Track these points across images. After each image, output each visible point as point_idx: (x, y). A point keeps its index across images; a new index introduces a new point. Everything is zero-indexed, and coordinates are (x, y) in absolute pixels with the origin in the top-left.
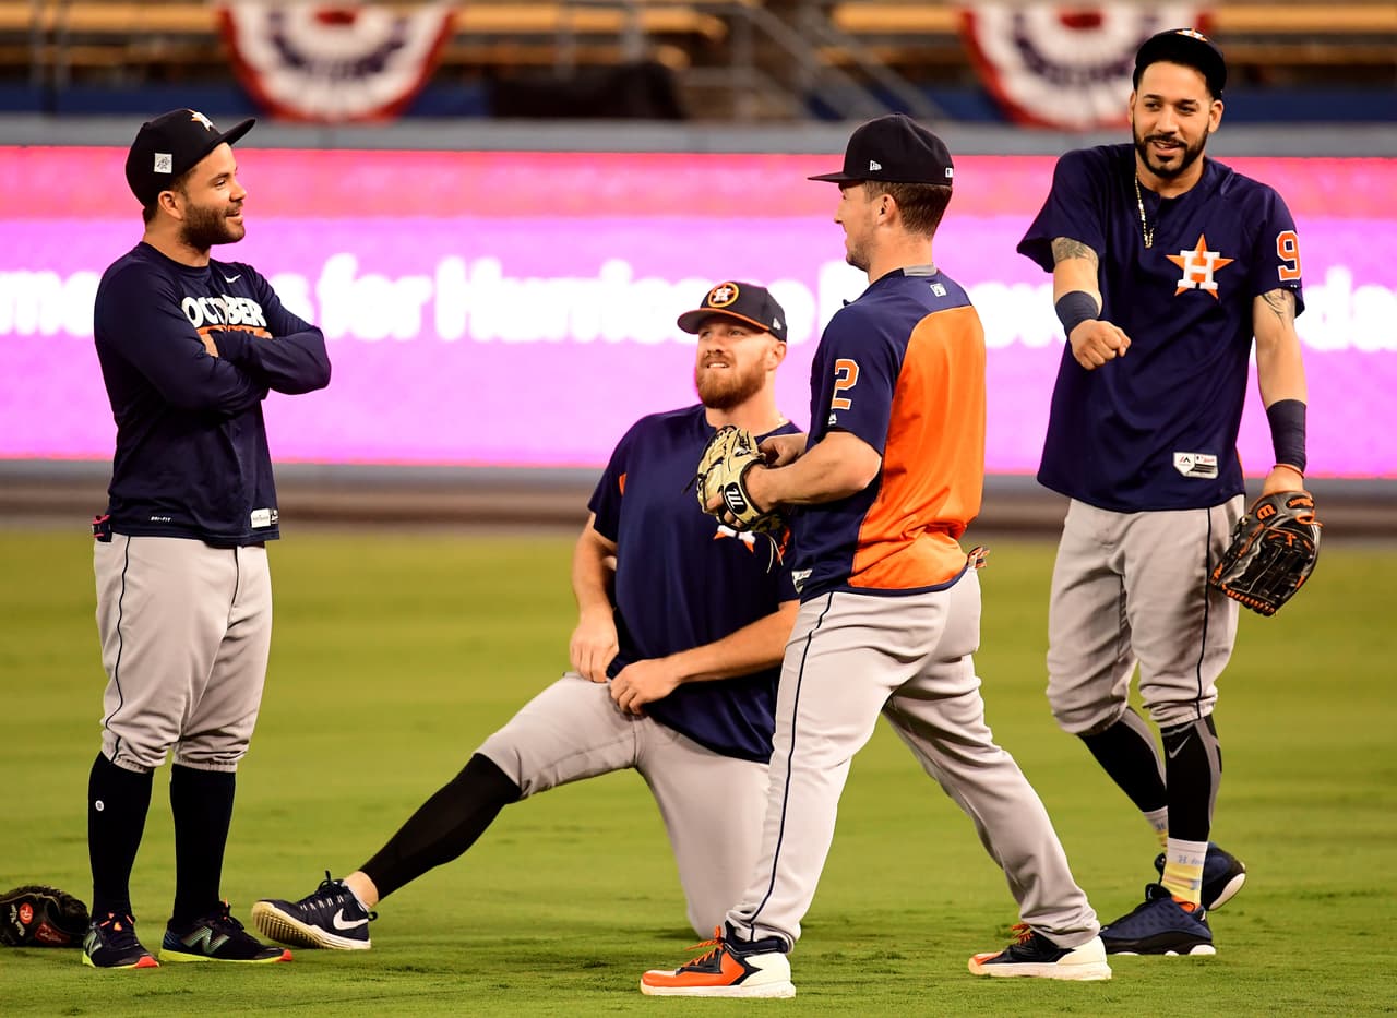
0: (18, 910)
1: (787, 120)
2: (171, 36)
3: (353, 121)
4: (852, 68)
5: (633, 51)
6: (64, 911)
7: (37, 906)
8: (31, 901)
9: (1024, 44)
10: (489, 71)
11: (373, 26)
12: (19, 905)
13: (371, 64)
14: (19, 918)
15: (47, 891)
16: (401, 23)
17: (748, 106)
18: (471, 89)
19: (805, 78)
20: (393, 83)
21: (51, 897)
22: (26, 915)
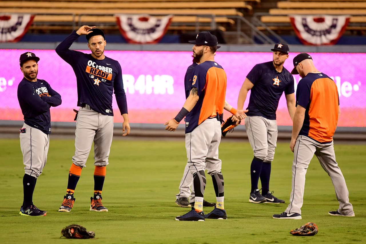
0: (70, 230)
1: (250, 43)
2: (105, 23)
3: (148, 43)
4: (264, 31)
5: (213, 27)
6: (81, 230)
7: (75, 229)
8: (73, 228)
9: (305, 26)
10: (179, 32)
11: (152, 21)
12: (71, 229)
13: (152, 30)
14: (71, 232)
15: (77, 226)
16: (159, 20)
17: (240, 40)
18: (176, 36)
19: (254, 33)
20: (157, 34)
21: (78, 227)
22: (72, 231)
